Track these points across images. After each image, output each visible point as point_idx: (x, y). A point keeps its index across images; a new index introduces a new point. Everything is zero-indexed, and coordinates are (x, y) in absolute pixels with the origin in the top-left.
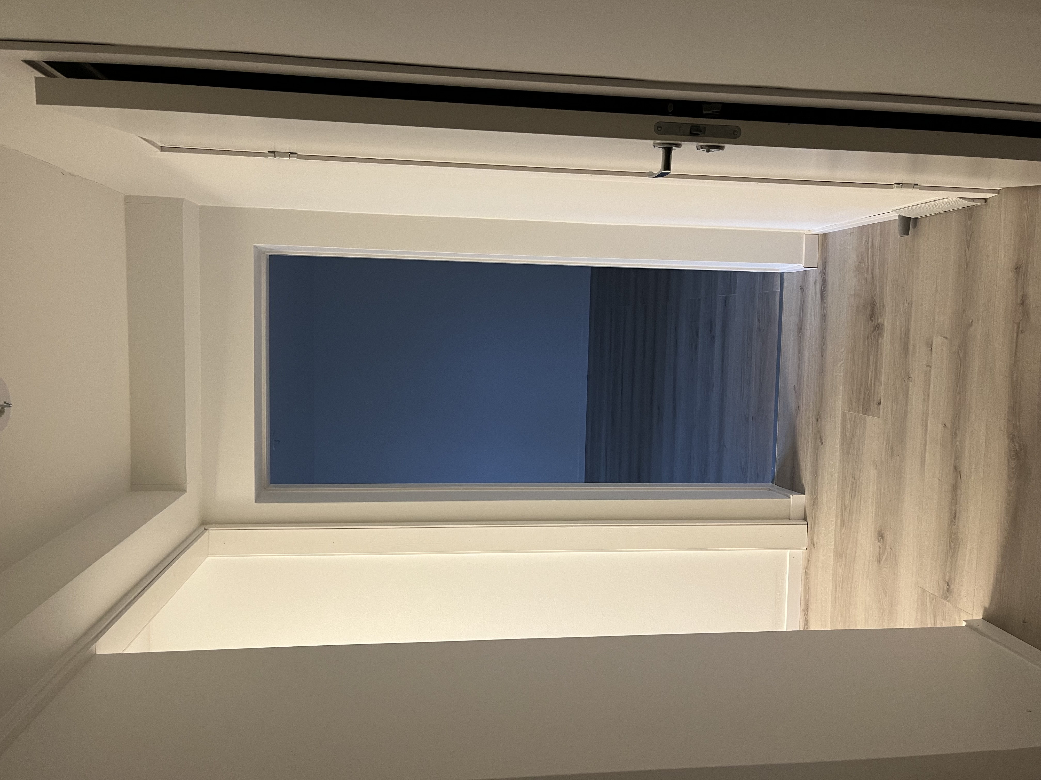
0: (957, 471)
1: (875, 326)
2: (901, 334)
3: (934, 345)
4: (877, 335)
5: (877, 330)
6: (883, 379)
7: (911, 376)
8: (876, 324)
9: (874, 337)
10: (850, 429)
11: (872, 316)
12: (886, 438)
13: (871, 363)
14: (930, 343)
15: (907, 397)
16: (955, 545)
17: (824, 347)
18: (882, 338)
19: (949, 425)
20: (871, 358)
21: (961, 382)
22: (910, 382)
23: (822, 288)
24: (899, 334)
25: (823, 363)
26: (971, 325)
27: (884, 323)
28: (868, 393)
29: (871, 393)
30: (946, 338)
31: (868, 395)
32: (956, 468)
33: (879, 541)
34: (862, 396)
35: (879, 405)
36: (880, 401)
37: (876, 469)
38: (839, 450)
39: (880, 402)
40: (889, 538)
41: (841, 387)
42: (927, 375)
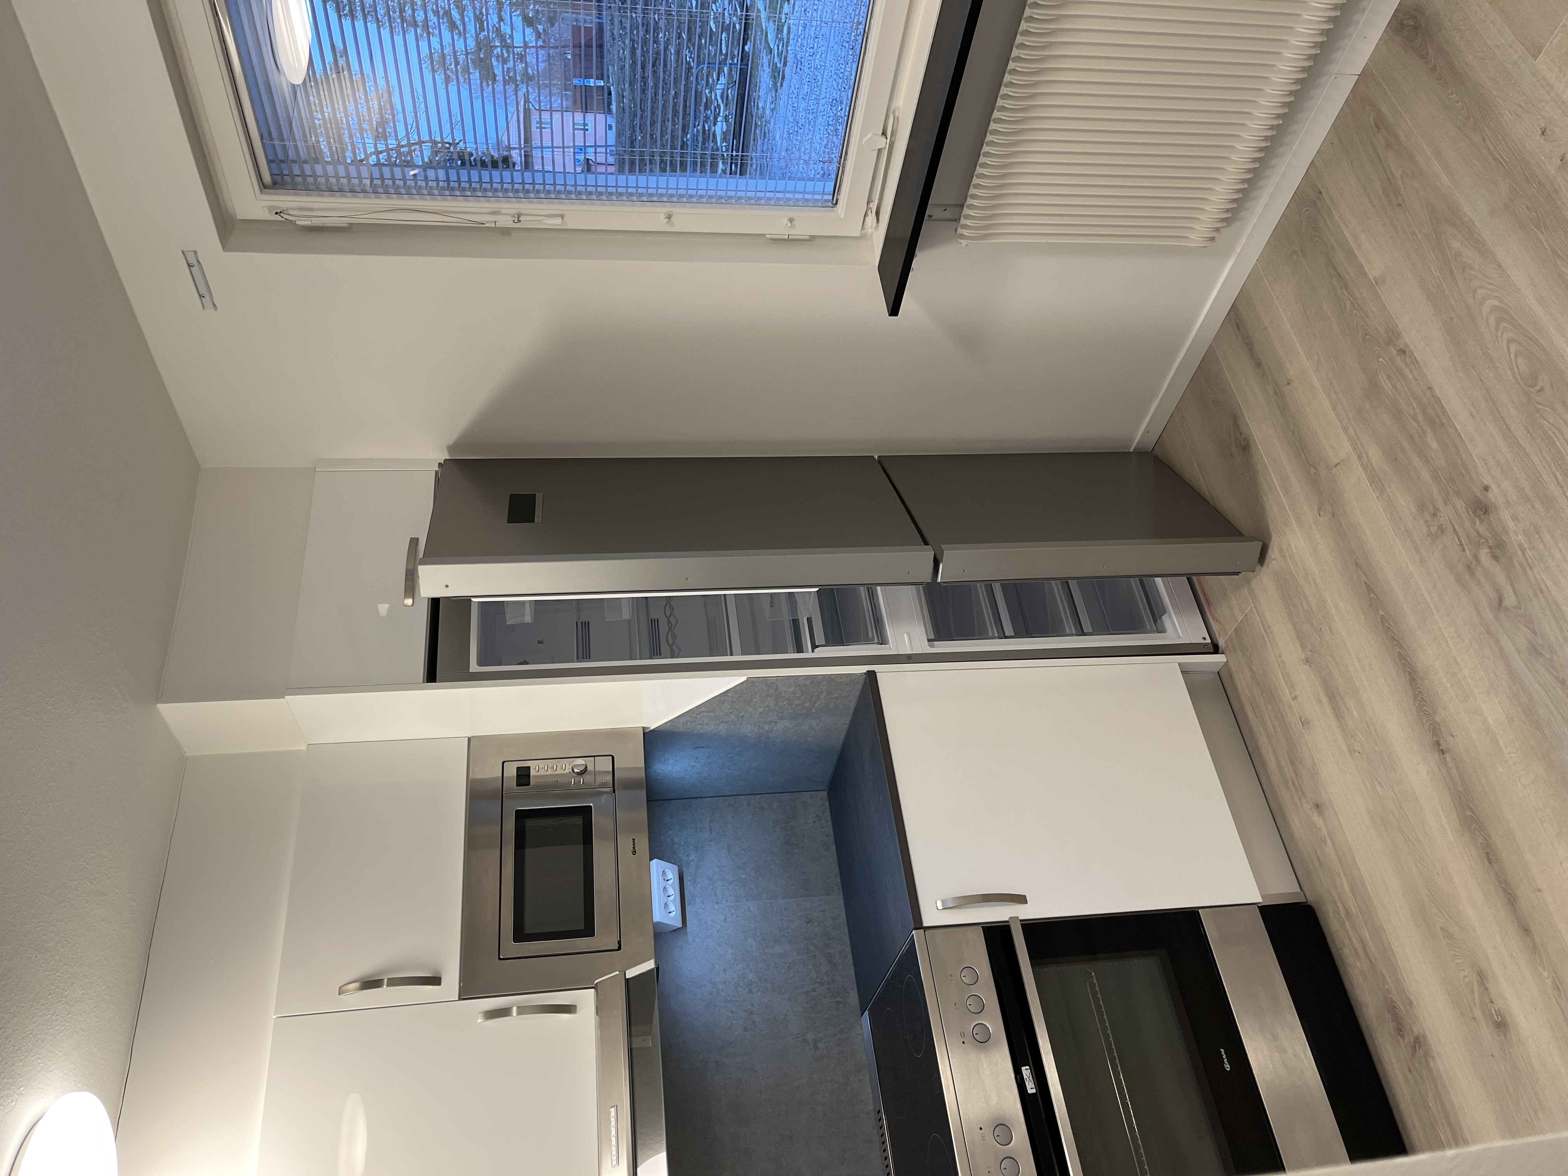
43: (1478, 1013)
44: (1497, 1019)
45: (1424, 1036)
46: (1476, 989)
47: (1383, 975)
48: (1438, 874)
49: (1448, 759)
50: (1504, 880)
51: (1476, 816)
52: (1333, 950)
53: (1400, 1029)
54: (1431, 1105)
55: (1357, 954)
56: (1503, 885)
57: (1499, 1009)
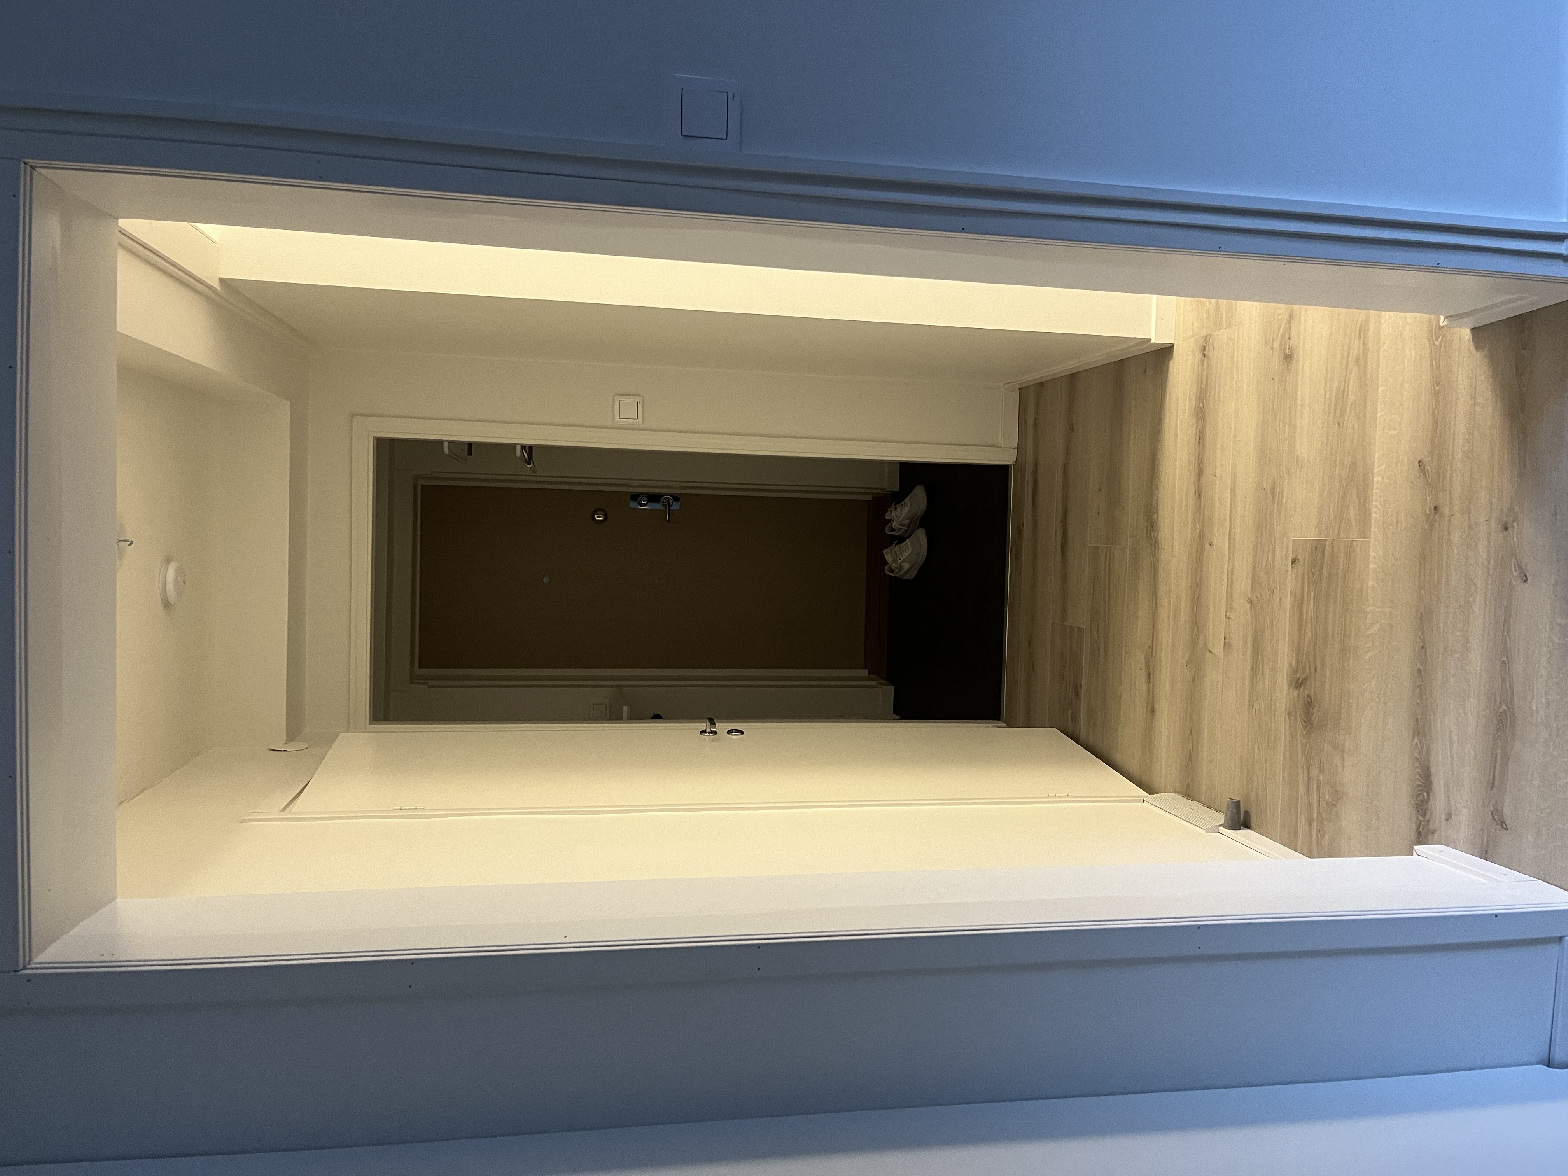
0: (1199, 494)
1: (1303, 687)
2: (1263, 667)
3: (1222, 644)
4: (1299, 671)
5: (1299, 679)
6: (1288, 601)
7: (1248, 606)
8: (1302, 689)
9: (1304, 669)
10: (1348, 508)
11: (1309, 705)
12: (1283, 509)
13: (1309, 626)
14: (1226, 647)
15: (1253, 576)
16: (1199, 405)
17: (1419, 666)
18: (1290, 665)
19: (1207, 545)
20: (1309, 634)
21: (1196, 597)
22: (1250, 596)
23: (1428, 795)
24: (1265, 666)
25: (1420, 634)
26: (1188, 663)
27: (1289, 688)
28: (1315, 577)
29: (1308, 578)
30: (1210, 652)
31: (1313, 573)
32: (1200, 496)
33: (1291, 348)
34: (1325, 573)
35: (1295, 559)
36: (1294, 565)
37: (1297, 457)
38: (1373, 463)
39: (1292, 564)
40: (1276, 361)
41: (1370, 584)
42: (1230, 607)
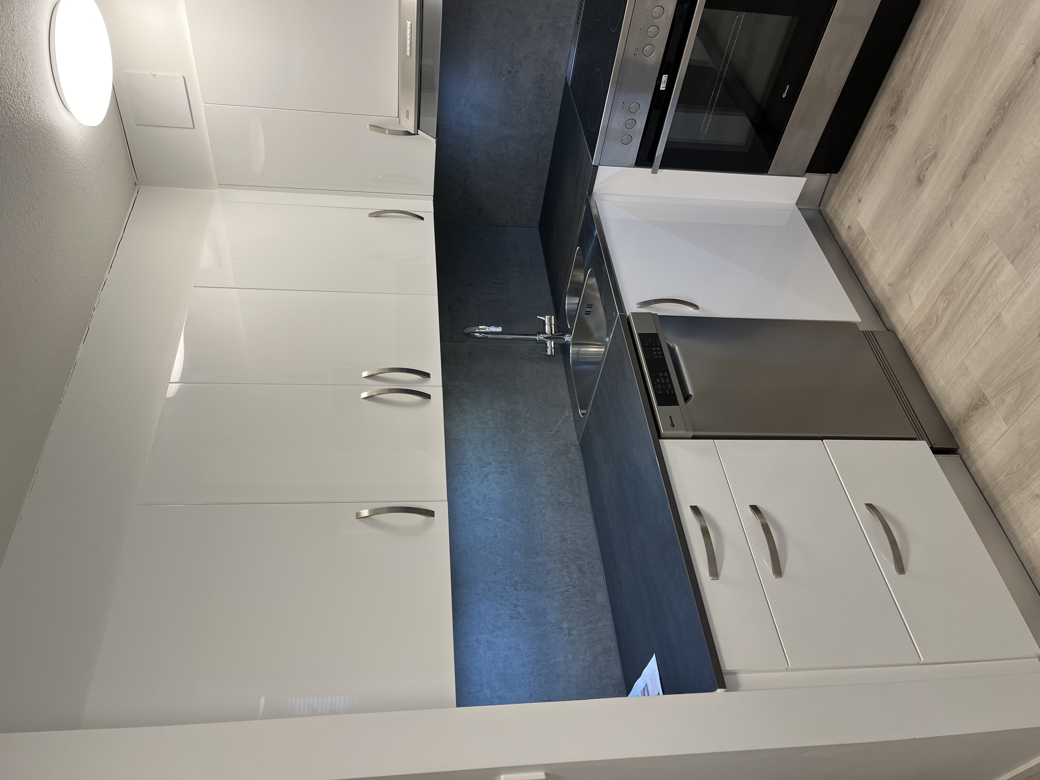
43: (919, 163)
44: (921, 177)
45: (897, 130)
46: (928, 155)
47: (910, 83)
48: (970, 96)
49: (1032, 69)
50: (982, 150)
51: (1007, 111)
52: (906, 36)
53: (894, 110)
54: (873, 151)
55: (913, 55)
56: (979, 150)
57: (926, 176)
